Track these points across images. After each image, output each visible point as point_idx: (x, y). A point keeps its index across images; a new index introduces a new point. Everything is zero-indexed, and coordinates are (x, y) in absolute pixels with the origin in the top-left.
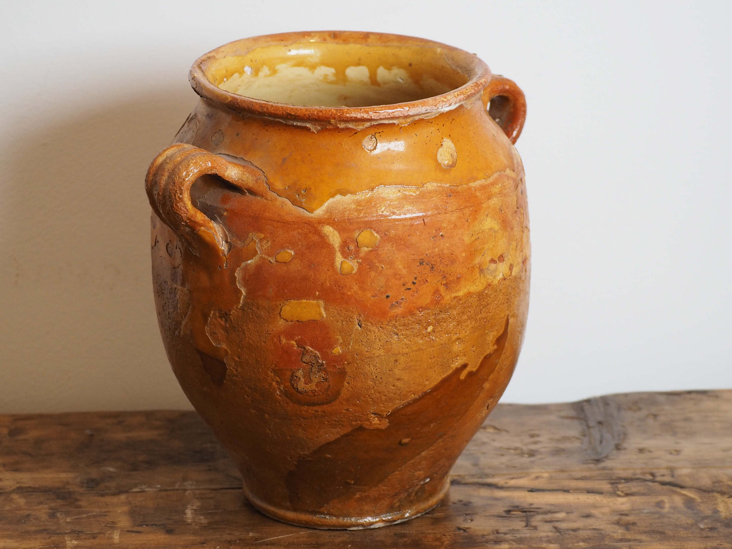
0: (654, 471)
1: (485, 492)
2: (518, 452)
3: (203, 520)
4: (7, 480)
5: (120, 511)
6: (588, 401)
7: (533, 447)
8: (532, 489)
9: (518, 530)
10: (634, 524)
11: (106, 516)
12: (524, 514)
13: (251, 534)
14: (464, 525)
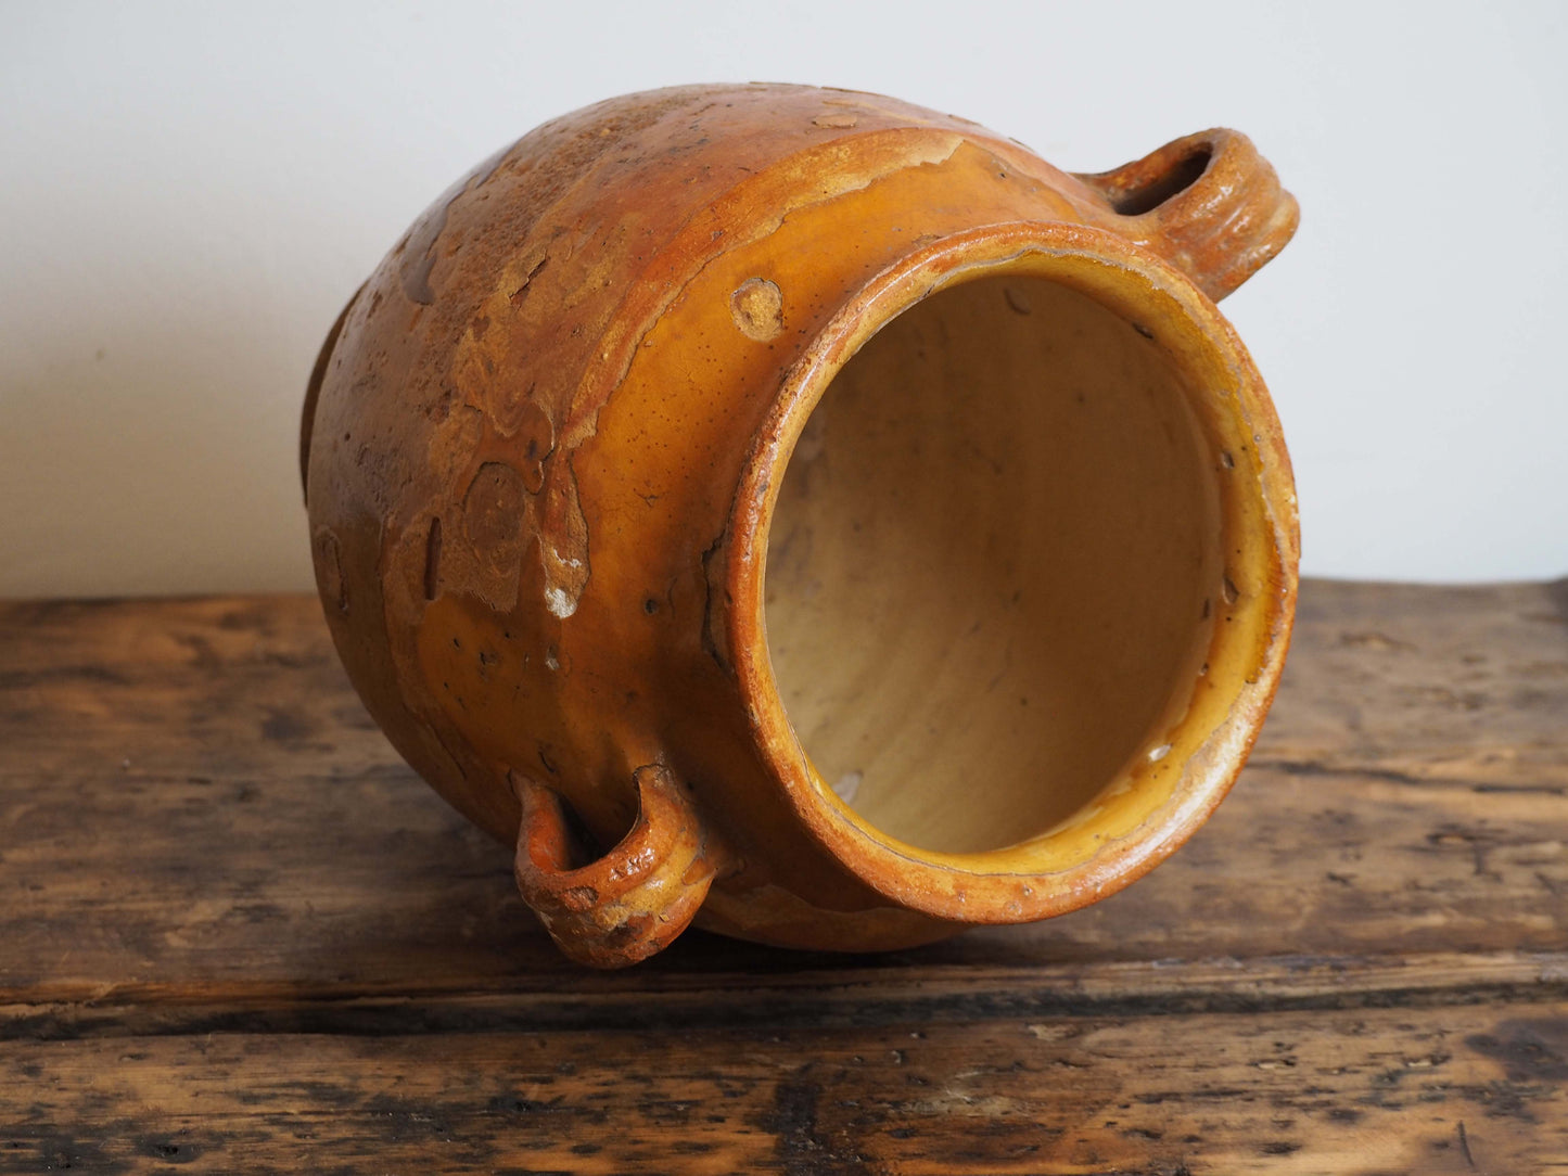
1: (1379, 792)
2: (1443, 697)
7: (1474, 687)
8: (1482, 785)
9: (1462, 882)
12: (1468, 845)
14: (1343, 869)
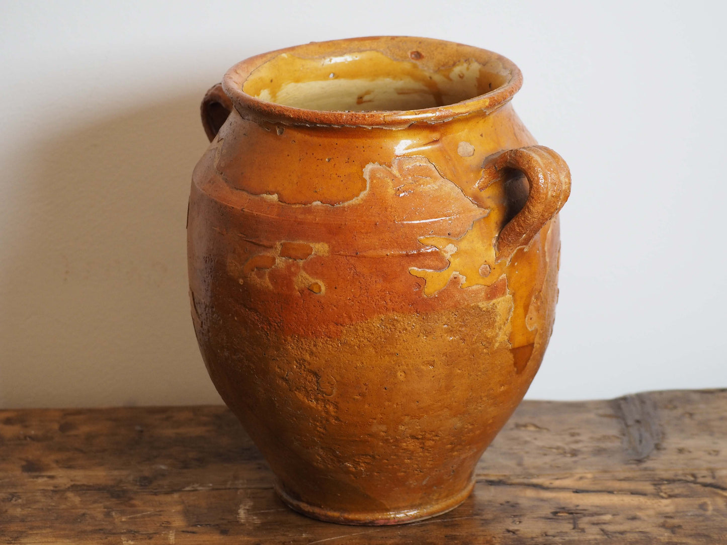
0: (695, 472)
1: (530, 493)
2: (561, 451)
3: (257, 520)
4: (61, 477)
5: (173, 511)
6: (625, 399)
7: (574, 446)
8: (577, 490)
9: (566, 533)
10: (679, 527)
11: (160, 515)
12: (571, 516)
13: (304, 536)
14: (513, 527)
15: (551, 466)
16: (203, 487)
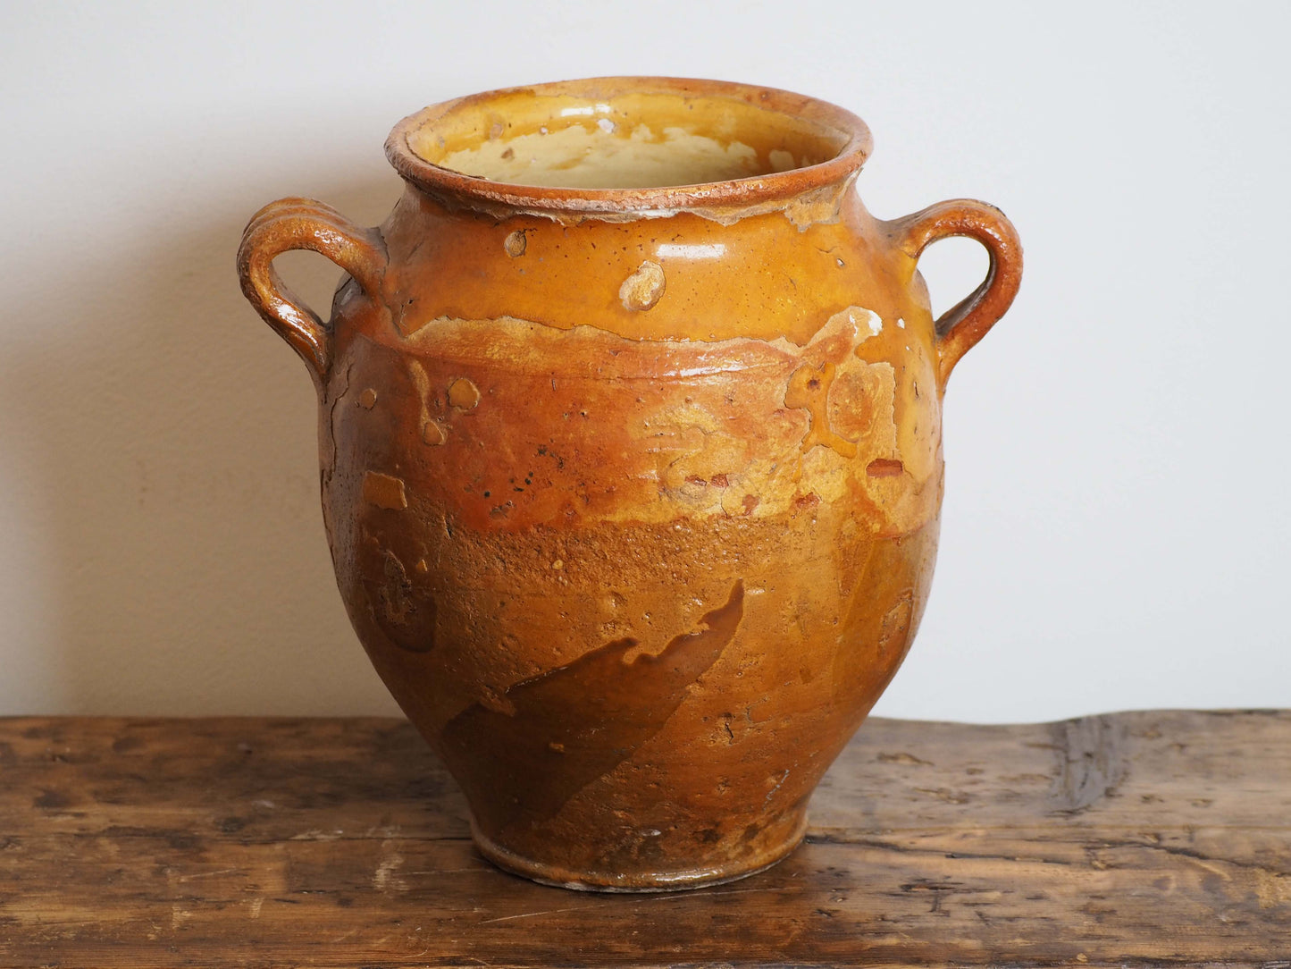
0: (1162, 831)
1: (874, 857)
2: (943, 795)
3: (403, 886)
4: (96, 815)
5: (269, 869)
6: (1076, 721)
7: (968, 789)
8: (953, 853)
9: (918, 916)
10: (1112, 912)
11: (247, 875)
12: (932, 892)
14: (830, 906)
15: (920, 817)
16: (325, 834)
